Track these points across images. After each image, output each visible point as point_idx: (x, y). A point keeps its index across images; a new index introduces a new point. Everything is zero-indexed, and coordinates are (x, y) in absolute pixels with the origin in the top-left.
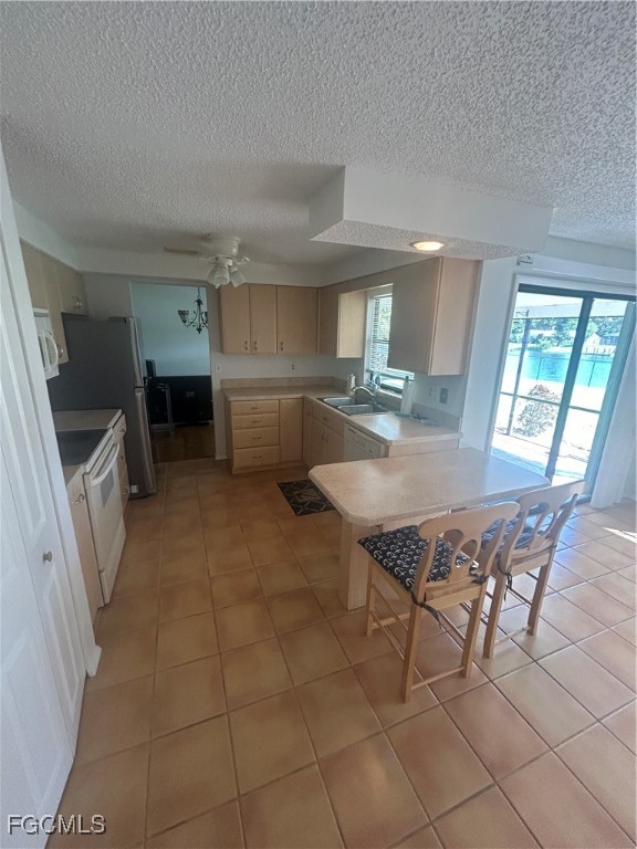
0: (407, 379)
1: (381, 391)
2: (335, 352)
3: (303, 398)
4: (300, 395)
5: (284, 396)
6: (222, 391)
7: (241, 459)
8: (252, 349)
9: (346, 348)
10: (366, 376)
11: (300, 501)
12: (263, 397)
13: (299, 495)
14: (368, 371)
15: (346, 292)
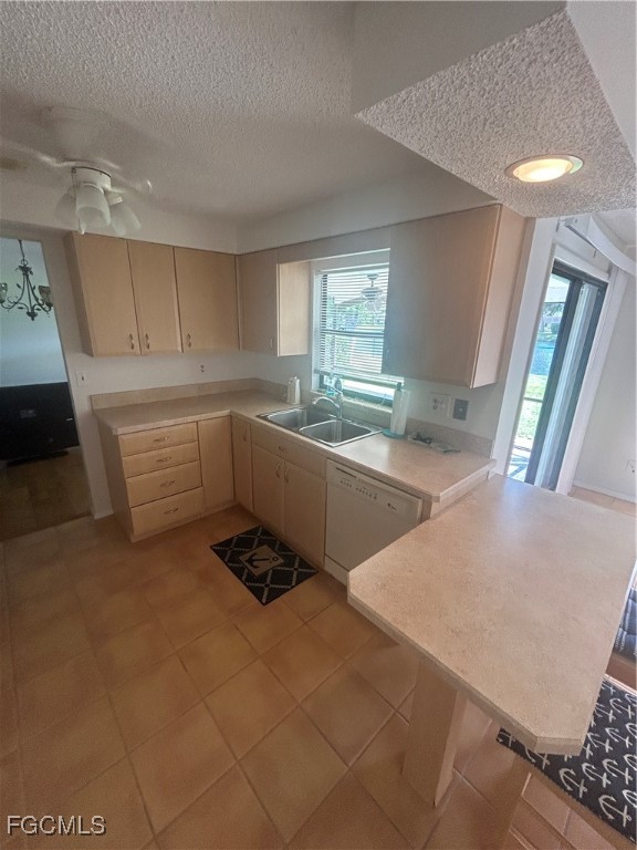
0: (398, 387)
1: (344, 399)
2: (274, 348)
3: (230, 416)
4: (226, 412)
5: (204, 416)
6: (95, 414)
7: (144, 520)
8: (141, 346)
9: (288, 342)
10: (315, 378)
11: (257, 572)
12: (171, 422)
13: (250, 561)
14: (316, 371)
15: (285, 262)
